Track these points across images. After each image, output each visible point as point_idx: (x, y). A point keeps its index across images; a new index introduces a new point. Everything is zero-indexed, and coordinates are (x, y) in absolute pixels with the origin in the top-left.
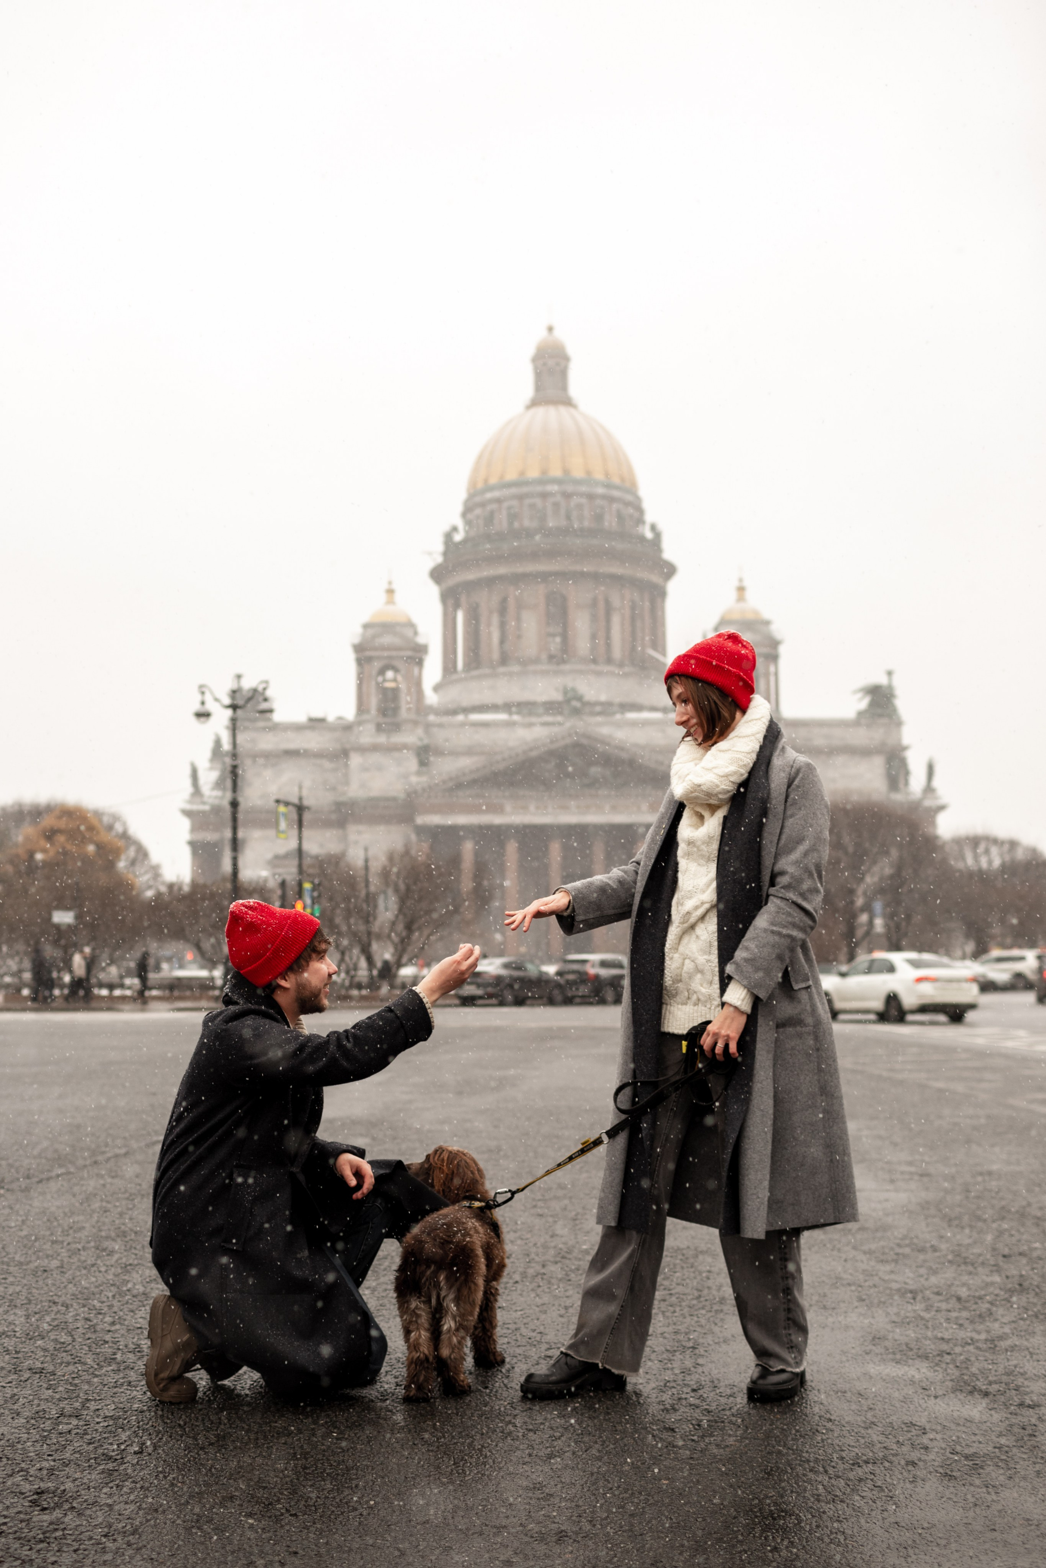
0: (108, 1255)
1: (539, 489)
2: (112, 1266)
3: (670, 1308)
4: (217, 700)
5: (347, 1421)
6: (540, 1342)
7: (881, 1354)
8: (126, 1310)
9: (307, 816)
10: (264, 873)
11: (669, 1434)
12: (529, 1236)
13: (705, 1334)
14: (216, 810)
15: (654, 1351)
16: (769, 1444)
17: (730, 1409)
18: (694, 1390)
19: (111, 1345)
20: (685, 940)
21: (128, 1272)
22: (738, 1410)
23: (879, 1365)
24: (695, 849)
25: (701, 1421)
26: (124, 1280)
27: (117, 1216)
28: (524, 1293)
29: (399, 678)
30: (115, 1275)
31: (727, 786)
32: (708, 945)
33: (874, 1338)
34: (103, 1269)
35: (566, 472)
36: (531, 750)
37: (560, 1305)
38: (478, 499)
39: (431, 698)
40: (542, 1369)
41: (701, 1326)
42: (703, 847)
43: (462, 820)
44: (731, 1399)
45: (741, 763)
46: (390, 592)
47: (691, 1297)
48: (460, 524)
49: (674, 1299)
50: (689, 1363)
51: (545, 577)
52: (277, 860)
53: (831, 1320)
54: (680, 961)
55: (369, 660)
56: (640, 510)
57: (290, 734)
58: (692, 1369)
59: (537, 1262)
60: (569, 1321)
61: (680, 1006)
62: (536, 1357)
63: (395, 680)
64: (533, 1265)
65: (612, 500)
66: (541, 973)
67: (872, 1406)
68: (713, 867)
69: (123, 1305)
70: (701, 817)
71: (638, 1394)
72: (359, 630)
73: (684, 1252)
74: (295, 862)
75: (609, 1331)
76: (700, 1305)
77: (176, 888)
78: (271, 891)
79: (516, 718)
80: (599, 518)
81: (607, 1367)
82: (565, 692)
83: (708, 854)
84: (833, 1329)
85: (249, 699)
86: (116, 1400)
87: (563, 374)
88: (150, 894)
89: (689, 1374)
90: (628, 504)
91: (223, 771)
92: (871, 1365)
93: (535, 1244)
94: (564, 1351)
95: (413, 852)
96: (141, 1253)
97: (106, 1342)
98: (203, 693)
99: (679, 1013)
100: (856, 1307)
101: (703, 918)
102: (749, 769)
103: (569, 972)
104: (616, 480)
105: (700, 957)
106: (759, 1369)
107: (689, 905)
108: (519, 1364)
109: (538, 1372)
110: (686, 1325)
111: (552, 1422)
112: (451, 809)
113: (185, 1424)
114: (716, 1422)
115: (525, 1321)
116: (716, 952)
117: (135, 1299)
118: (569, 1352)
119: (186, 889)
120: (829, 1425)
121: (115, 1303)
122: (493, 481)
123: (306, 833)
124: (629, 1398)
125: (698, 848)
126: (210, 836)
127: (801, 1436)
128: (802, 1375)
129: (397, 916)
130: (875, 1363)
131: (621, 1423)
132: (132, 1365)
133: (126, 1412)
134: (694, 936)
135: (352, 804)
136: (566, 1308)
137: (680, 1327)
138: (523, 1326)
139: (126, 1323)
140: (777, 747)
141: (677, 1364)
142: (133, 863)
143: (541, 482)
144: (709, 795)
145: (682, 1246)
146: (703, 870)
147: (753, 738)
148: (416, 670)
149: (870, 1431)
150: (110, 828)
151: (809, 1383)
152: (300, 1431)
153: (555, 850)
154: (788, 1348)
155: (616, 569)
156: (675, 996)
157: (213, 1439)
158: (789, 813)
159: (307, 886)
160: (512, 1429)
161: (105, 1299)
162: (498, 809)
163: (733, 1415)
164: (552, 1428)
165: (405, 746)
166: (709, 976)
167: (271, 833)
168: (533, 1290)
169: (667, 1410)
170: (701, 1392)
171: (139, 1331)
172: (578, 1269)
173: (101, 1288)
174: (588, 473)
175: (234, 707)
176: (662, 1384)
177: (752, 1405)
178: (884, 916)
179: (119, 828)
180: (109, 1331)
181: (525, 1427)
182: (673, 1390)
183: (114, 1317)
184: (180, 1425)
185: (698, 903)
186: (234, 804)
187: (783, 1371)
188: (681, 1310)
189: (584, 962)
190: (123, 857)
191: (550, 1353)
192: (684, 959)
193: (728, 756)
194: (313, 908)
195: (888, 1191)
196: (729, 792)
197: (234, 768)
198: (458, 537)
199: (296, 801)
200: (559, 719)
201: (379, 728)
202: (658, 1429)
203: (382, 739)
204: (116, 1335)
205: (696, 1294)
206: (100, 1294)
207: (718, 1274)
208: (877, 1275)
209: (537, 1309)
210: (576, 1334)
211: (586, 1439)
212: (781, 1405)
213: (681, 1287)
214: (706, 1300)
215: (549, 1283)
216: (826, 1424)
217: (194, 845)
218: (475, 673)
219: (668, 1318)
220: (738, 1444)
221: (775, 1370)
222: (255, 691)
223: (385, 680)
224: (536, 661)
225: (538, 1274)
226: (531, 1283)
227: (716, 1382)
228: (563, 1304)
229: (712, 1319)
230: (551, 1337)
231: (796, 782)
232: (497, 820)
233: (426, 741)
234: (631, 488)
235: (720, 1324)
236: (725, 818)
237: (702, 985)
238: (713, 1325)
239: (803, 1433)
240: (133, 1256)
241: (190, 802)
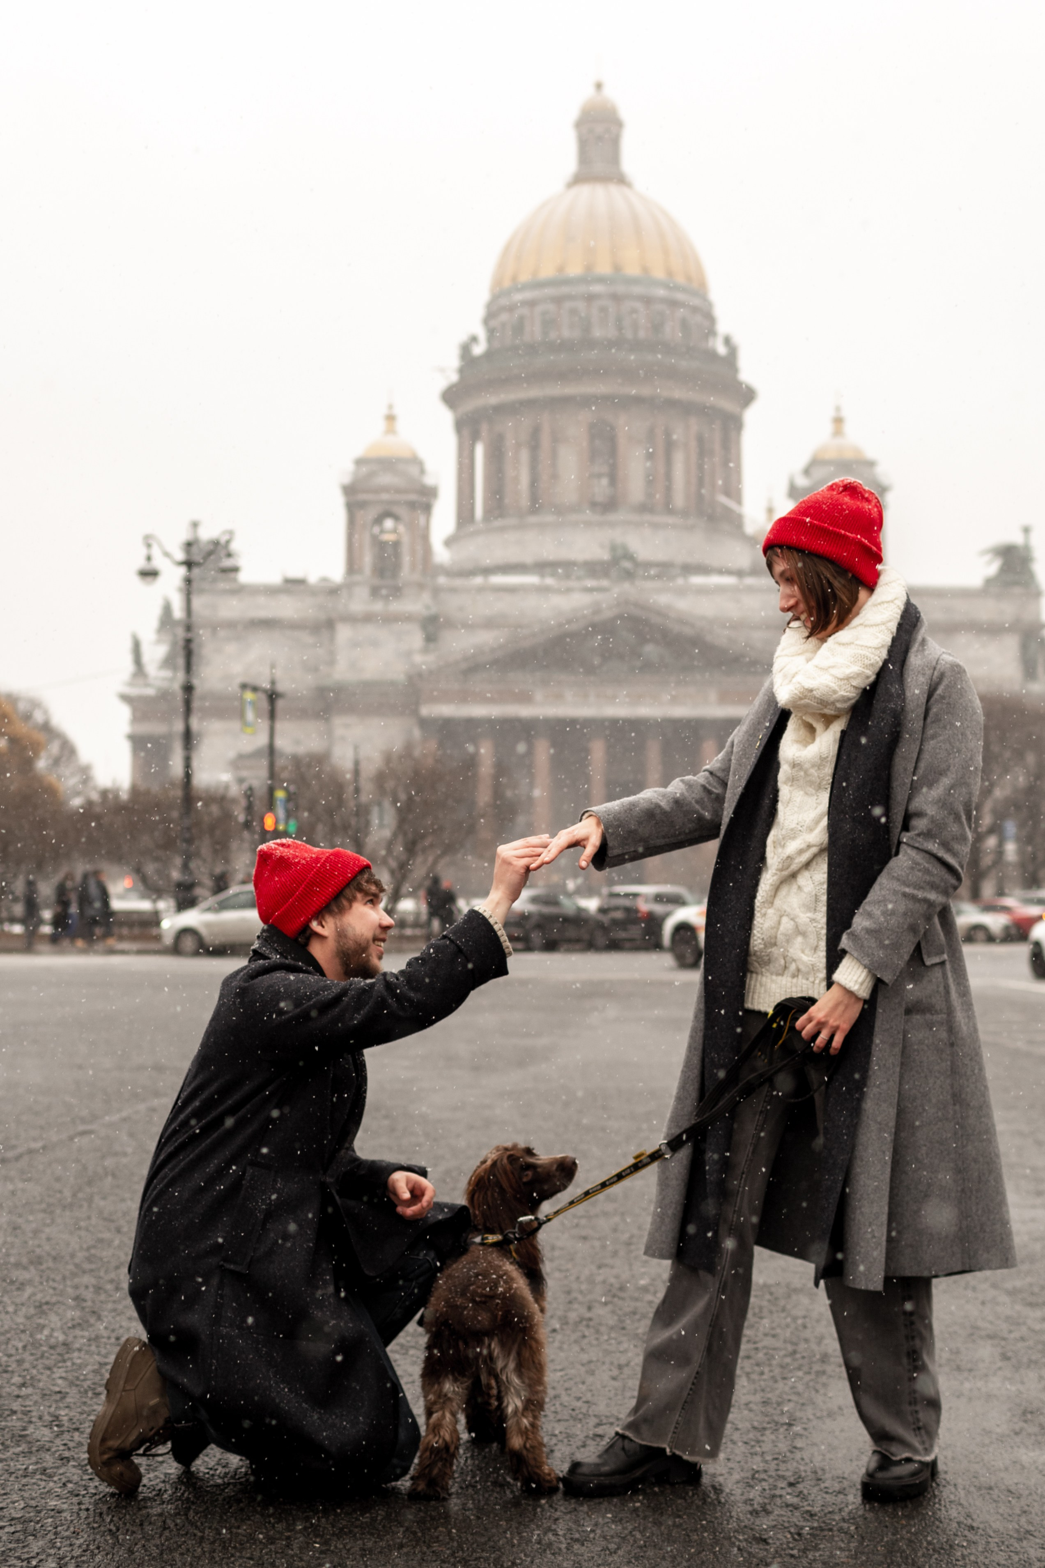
0: (18, 1289)
1: (582, 289)
2: (23, 1304)
3: (756, 1368)
4: (167, 554)
5: (333, 1526)
6: (586, 1415)
7: (1036, 1435)
8: (40, 1367)
9: (280, 704)
10: (225, 777)
11: (761, 1546)
12: (570, 1266)
13: (803, 1404)
14: (164, 695)
15: (737, 1429)
16: (892, 1562)
17: (840, 1510)
18: (791, 1485)
19: (20, 1416)
20: (783, 892)
21: (43, 1313)
22: (850, 1513)
23: (1034, 1450)
24: (802, 773)
25: (802, 1528)
26: (39, 1325)
27: (30, 1235)
28: (565, 1346)
29: (401, 528)
30: (28, 1318)
31: (848, 693)
32: (813, 899)
33: (1024, 1413)
34: (11, 1309)
35: (617, 268)
36: (569, 622)
37: (612, 1363)
38: (504, 301)
39: (441, 554)
40: (589, 1455)
41: (798, 1394)
42: (813, 771)
43: (478, 711)
44: (841, 1496)
45: (867, 662)
46: (391, 418)
47: (782, 1353)
48: (482, 334)
49: (761, 1355)
50: (783, 1446)
51: (586, 401)
52: (240, 761)
53: (967, 1385)
54: (775, 918)
55: (363, 505)
56: (711, 319)
57: (262, 600)
58: (788, 1454)
59: (580, 1303)
60: (624, 1387)
61: (774, 977)
62: (581, 1437)
63: (395, 531)
64: (576, 1306)
65: (674, 304)
66: (580, 910)
67: (1026, 1508)
68: (824, 798)
69: (37, 1360)
70: (811, 730)
71: (718, 1490)
72: (350, 467)
73: (773, 1289)
74: (265, 763)
75: (680, 1406)
76: (796, 1364)
77: (110, 796)
78: (234, 801)
79: (549, 581)
80: (657, 327)
81: (678, 1453)
82: (613, 548)
83: (818, 781)
84: (970, 1399)
85: (210, 553)
86: (26, 1495)
87: (615, 142)
88: (77, 802)
89: (784, 1462)
90: (695, 310)
91: (174, 644)
92: (1023, 1450)
93: (578, 1278)
94: (621, 1432)
95: (417, 753)
96: (61, 1287)
97: (14, 1412)
98: (149, 546)
99: (773, 986)
100: (1000, 1368)
101: (807, 865)
102: (877, 669)
103: (617, 908)
104: (680, 280)
105: (802, 915)
106: (876, 1458)
107: (792, 847)
108: (560, 1446)
109: (586, 1460)
110: (777, 1392)
111: (606, 1529)
112: (464, 697)
113: (118, 1530)
114: (822, 1530)
115: (567, 1385)
116: (824, 909)
117: (52, 1352)
118: (628, 1433)
119: (124, 796)
120: (970, 1536)
121: (27, 1356)
122: (525, 277)
123: (279, 726)
124: (705, 1496)
125: (806, 772)
126: (156, 728)
127: (934, 1550)
128: (934, 1464)
129: (395, 835)
130: (1027, 1447)
131: (696, 1530)
132: (48, 1445)
133: (39, 1512)
134: (794, 888)
135: (340, 690)
136: (620, 1367)
137: (769, 1395)
138: (563, 1393)
139: (41, 1385)
140: (915, 640)
141: (767, 1447)
142: (57, 762)
143: (583, 280)
144: (823, 703)
145: (771, 1282)
146: (811, 801)
147: (883, 627)
148: (422, 520)
149: (1025, 1543)
150: (27, 717)
151: (942, 1476)
152: (271, 1540)
153: (598, 751)
154: (914, 1430)
155: (679, 393)
156: (769, 962)
157: (155, 1552)
158: (930, 732)
159: (280, 794)
160: (553, 1538)
161: (13, 1352)
162: (525, 698)
163: (844, 1520)
164: (605, 1538)
165: (408, 618)
166: (812, 940)
167: (235, 725)
168: (576, 1342)
169: (757, 1512)
170: (800, 1487)
171: (58, 1397)
172: (634, 1313)
173: (8, 1335)
174: (645, 269)
175: (189, 564)
176: (749, 1475)
177: (867, 1506)
178: (1018, 839)
179: (39, 717)
180: (18, 1396)
181: (569, 1536)
182: (764, 1484)
183: (24, 1377)
184: (110, 1530)
185: (803, 846)
186: (188, 689)
187: (908, 1460)
188: (771, 1371)
189: (635, 895)
190: (43, 754)
191: (599, 1431)
192: (781, 917)
193: (849, 651)
194: (287, 823)
195: (1033, 1207)
196: (849, 699)
197: (188, 642)
198: (478, 350)
199: (266, 685)
200: (605, 583)
201: (375, 592)
202: (746, 1540)
203: (378, 607)
204: (28, 1403)
205: (790, 1348)
206: (7, 1343)
207: (818, 1321)
208: (1024, 1323)
209: (583, 1369)
210: (636, 1409)
211: (650, 1553)
212: (906, 1506)
213: (769, 1338)
214: (803, 1357)
215: (598, 1332)
216: (966, 1533)
217: (137, 742)
218: (498, 523)
219: (754, 1382)
220: (852, 1562)
221: (898, 1458)
222: (216, 543)
223: (382, 531)
224: (574, 509)
225: (582, 1319)
226: (574, 1331)
227: (820, 1473)
228: (616, 1362)
229: (811, 1384)
230: (601, 1408)
231: (939, 691)
232: (525, 711)
233: (434, 610)
234: (699, 290)
235: (822, 1391)
236: (843, 733)
237: (803, 952)
238: (813, 1393)
239: (937, 1546)
240: (51, 1291)
241: (131, 684)
